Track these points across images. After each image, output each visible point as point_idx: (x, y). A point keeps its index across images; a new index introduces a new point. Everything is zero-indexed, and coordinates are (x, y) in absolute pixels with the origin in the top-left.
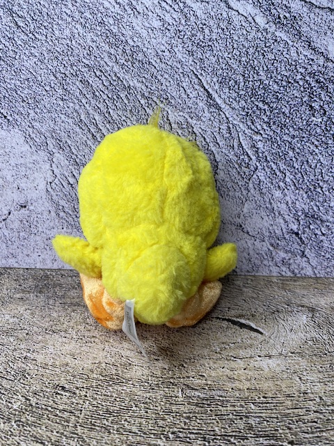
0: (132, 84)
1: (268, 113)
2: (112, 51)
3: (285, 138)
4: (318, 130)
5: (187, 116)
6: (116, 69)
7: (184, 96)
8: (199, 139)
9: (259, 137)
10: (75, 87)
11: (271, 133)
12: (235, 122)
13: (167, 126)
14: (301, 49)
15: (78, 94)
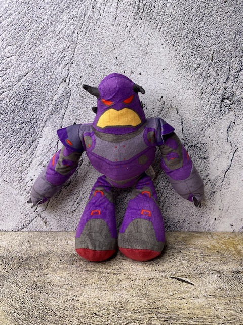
0: (26, 38)
1: (19, 104)
2: (40, 29)
3: (9, 113)
4: (13, 128)
5: (14, 66)
6: (32, 30)
7: (23, 64)
8: (4, 72)
9: (8, 101)
10: (23, 8)
11: (10, 106)
12: (13, 89)
13: (8, 56)
14: (46, 115)
15: (19, 10)
